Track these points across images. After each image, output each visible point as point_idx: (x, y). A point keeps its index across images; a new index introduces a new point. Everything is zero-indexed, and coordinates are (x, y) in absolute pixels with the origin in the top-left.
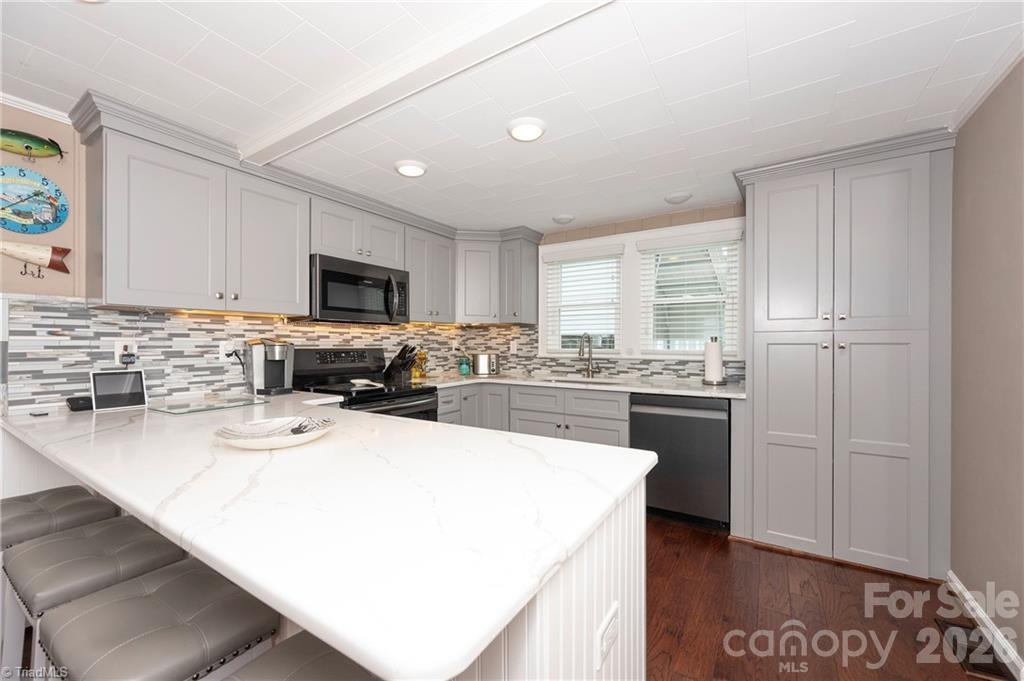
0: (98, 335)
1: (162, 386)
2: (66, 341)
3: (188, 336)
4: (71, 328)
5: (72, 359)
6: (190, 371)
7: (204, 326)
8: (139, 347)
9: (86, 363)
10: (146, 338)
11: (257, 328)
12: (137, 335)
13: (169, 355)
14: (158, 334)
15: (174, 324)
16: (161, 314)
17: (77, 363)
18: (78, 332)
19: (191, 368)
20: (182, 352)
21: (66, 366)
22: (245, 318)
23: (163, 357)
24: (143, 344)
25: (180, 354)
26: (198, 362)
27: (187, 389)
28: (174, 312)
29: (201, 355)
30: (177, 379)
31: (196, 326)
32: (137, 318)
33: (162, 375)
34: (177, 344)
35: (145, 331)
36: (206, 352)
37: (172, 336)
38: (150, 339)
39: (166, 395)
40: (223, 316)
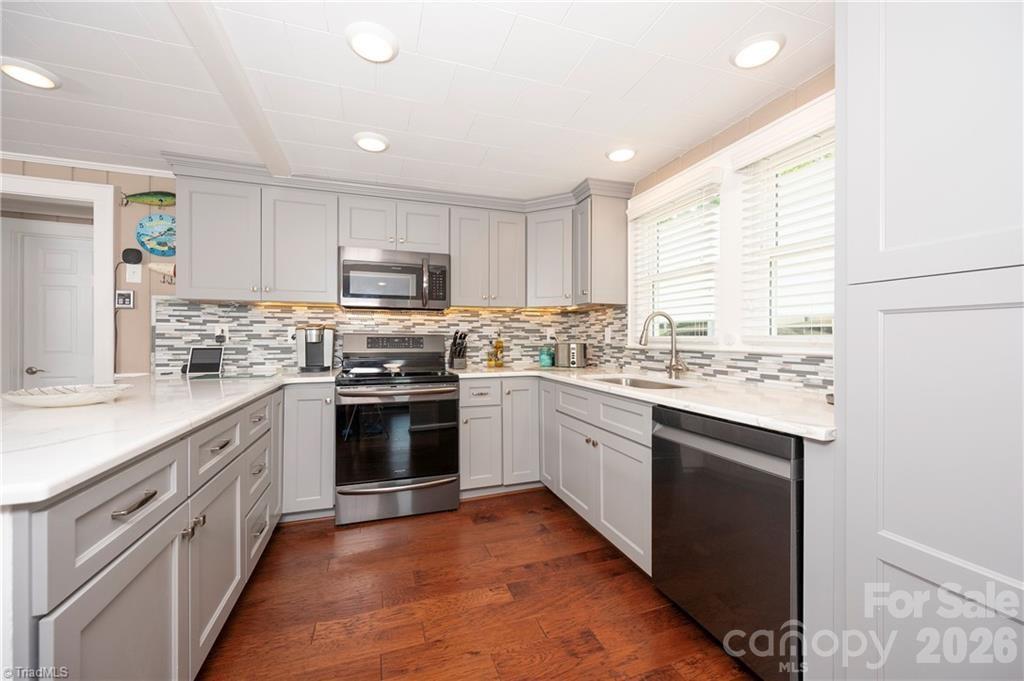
0: (205, 322)
1: (245, 360)
2: (186, 326)
3: (264, 322)
4: (189, 317)
5: (190, 338)
6: (265, 349)
7: (276, 315)
8: (230, 331)
9: (198, 341)
10: (235, 324)
11: (320, 316)
12: (229, 322)
13: (251, 337)
14: (243, 321)
15: (254, 314)
16: (244, 306)
17: (193, 341)
18: (194, 320)
19: (266, 347)
20: (260, 335)
21: (187, 343)
22: (309, 308)
23: (246, 339)
24: (233, 328)
25: (258, 337)
26: (272, 343)
27: (263, 364)
28: (254, 304)
29: (274, 337)
30: (256, 355)
31: (270, 315)
32: (229, 309)
33: (245, 351)
34: (257, 329)
35: (236, 319)
36: (278, 336)
37: (252, 323)
38: (238, 325)
39: (248, 367)
40: (291, 307)
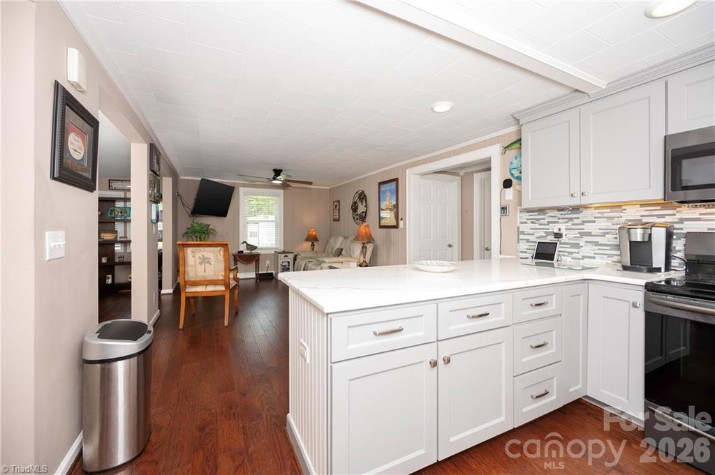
0: (549, 223)
1: (578, 253)
2: (537, 226)
3: (594, 222)
4: (538, 220)
5: (539, 235)
6: (595, 245)
7: (605, 215)
8: (566, 229)
9: (544, 237)
10: (570, 224)
11: (654, 213)
12: (564, 223)
13: (583, 234)
14: (576, 221)
15: (585, 215)
16: (576, 209)
17: (541, 237)
18: (542, 221)
19: (596, 244)
20: (590, 233)
21: (537, 238)
22: (642, 205)
23: (579, 236)
24: (568, 227)
25: (589, 234)
26: (601, 240)
27: (594, 258)
28: (585, 207)
29: (604, 235)
30: (587, 250)
31: (599, 215)
32: (565, 212)
33: (577, 246)
34: (587, 228)
35: (570, 219)
36: (607, 233)
37: (584, 222)
38: (573, 224)
39: (579, 259)
40: (621, 206)
